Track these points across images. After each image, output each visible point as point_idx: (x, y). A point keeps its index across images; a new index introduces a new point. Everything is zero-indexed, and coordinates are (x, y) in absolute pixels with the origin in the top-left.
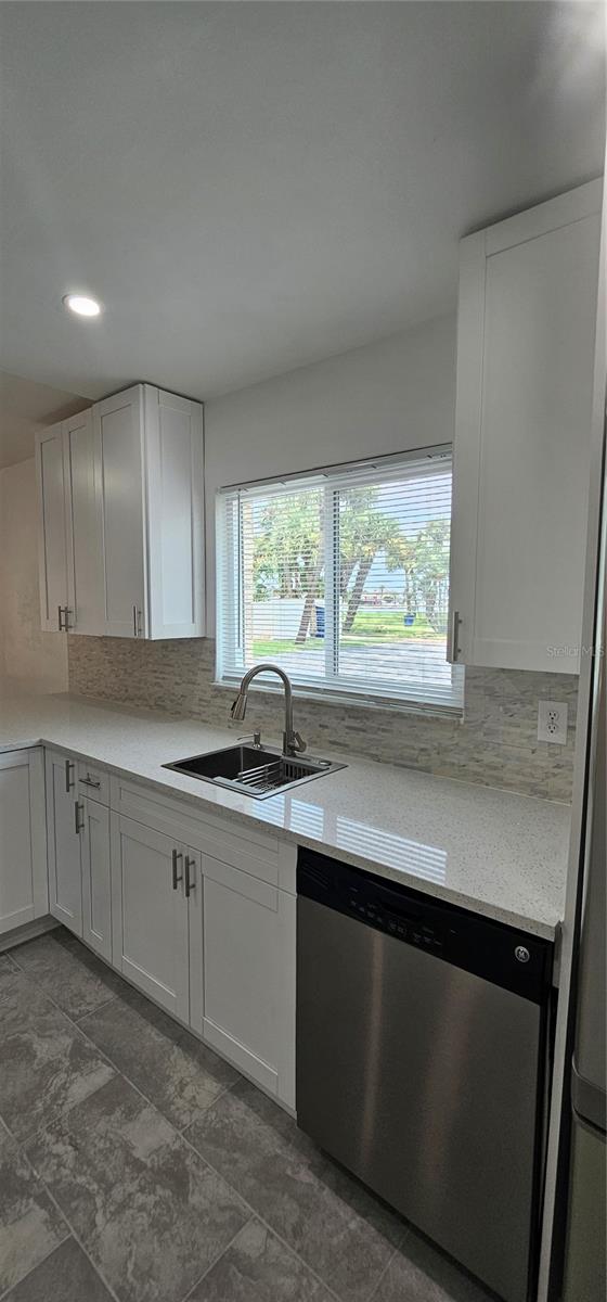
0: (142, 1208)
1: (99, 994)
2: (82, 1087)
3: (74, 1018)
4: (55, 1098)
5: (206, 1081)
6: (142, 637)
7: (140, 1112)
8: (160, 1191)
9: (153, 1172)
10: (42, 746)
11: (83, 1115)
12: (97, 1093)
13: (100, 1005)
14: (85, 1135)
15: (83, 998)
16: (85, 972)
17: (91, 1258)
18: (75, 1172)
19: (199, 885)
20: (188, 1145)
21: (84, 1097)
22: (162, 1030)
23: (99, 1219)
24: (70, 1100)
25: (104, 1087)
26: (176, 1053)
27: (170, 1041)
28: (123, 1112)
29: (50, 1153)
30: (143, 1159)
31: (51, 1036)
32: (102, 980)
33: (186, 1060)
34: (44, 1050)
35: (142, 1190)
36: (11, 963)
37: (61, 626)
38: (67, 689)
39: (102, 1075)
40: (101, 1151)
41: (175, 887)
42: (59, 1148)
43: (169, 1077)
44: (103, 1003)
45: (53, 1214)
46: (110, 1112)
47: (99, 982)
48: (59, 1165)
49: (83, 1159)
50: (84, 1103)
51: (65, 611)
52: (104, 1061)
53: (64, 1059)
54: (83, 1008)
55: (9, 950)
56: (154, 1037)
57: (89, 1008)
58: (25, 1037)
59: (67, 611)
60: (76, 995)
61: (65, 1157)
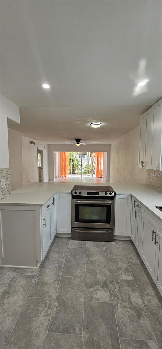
0: (128, 311)
1: (136, 260)
2: (125, 277)
3: (129, 262)
4: (119, 275)
5: (155, 299)
6: (159, 170)
7: (135, 292)
8: (133, 312)
9: (134, 307)
10: (131, 195)
11: (123, 283)
12: (128, 281)
13: (135, 263)
14: (122, 287)
15: (132, 259)
16: (135, 254)
17: (115, 311)
18: (118, 292)
19: (159, 242)
20: (144, 309)
21: (124, 279)
22: (148, 278)
23: (119, 305)
24: (121, 278)
25: (130, 280)
26: (150, 286)
27: (149, 282)
28: (132, 289)
29: (114, 285)
30: (133, 303)
31: (122, 262)
32: (138, 258)
33: (152, 290)
34: (120, 264)
35: (130, 308)
36: (120, 243)
37: (141, 166)
38: (145, 183)
39: (130, 278)
40: (124, 293)
41: (153, 241)
42: (116, 285)
43: (145, 290)
44: (136, 263)
45: (111, 295)
46: (129, 286)
47: (137, 257)
48: (115, 288)
49: (120, 290)
50: (124, 280)
51: (142, 162)
52: (131, 275)
53: (123, 269)
54: (131, 261)
55: (120, 240)
56: (145, 278)
57: (133, 262)
58: (118, 259)
59: (143, 162)
60: (131, 257)
61: (117, 288)
